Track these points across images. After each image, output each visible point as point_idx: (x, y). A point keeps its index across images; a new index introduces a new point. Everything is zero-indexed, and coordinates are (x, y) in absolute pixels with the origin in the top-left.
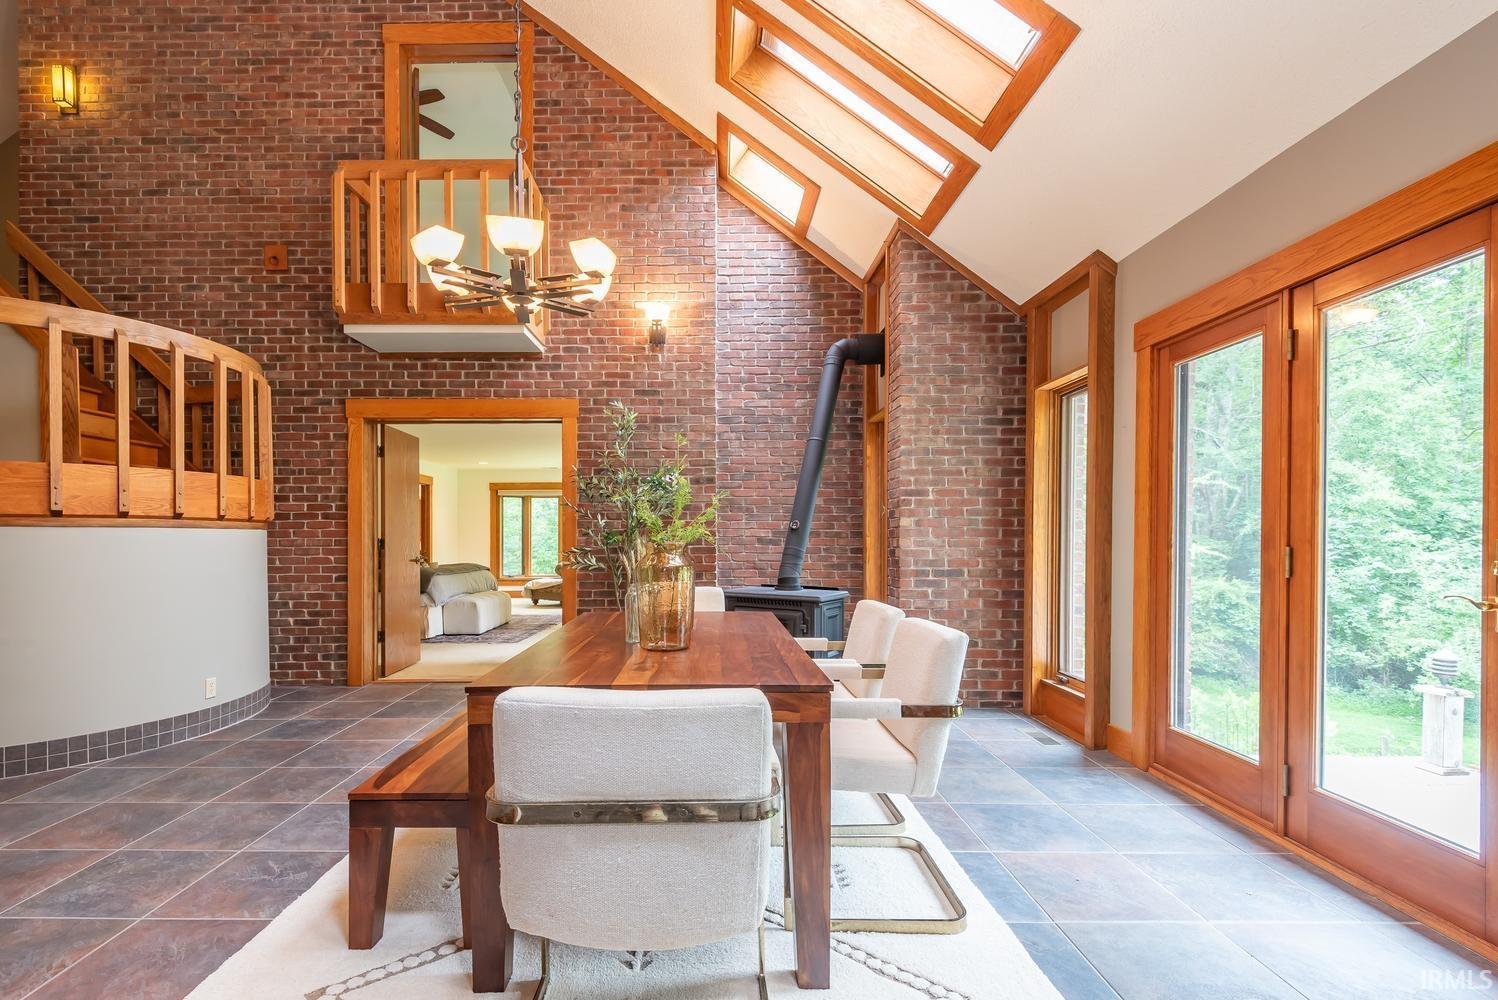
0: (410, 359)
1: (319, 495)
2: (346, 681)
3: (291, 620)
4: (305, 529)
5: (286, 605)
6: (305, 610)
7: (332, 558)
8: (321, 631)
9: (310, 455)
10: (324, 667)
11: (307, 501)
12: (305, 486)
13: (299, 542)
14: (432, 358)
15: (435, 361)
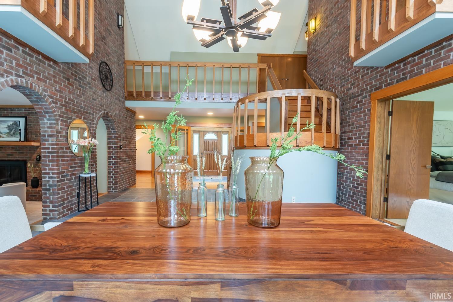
0: (398, 64)
1: (362, 136)
2: (365, 214)
3: (351, 185)
4: (357, 150)
5: (350, 179)
6: (355, 182)
7: (364, 162)
8: (360, 192)
9: (360, 120)
10: (360, 206)
11: (358, 139)
12: (358, 133)
13: (355, 155)
14: (408, 59)
15: (410, 59)
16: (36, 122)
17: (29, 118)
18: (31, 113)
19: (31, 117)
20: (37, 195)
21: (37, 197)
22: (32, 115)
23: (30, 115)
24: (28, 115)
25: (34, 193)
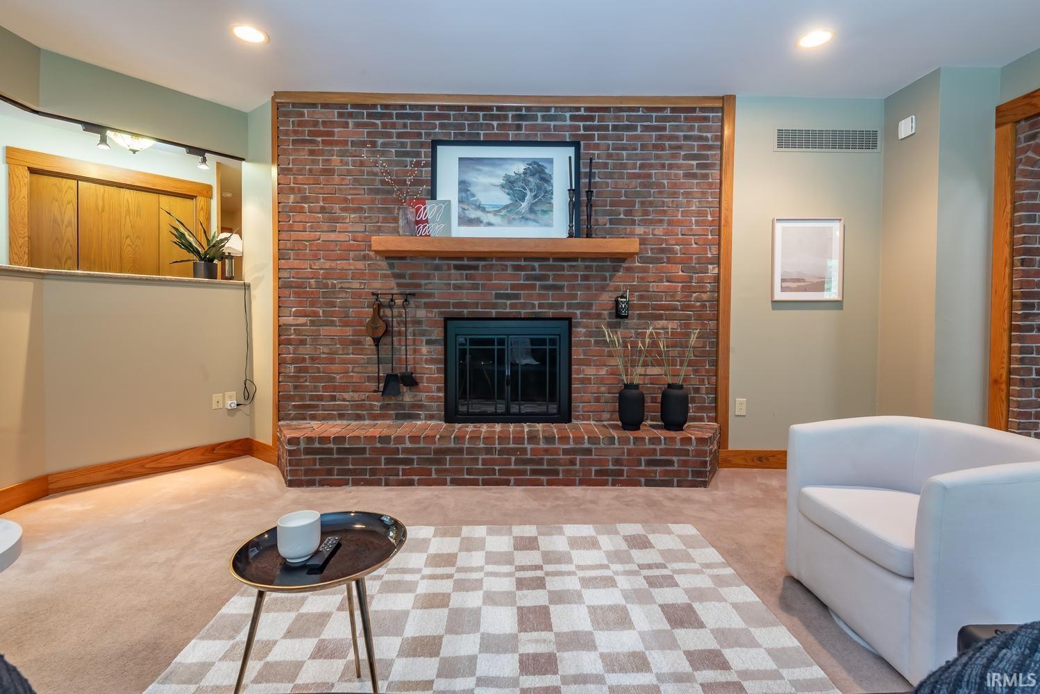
16: (615, 166)
17: (587, 147)
18: (598, 128)
19: (597, 147)
20: (675, 459)
21: (676, 467)
22: (601, 138)
23: (592, 137)
24: (585, 137)
25: (665, 452)
